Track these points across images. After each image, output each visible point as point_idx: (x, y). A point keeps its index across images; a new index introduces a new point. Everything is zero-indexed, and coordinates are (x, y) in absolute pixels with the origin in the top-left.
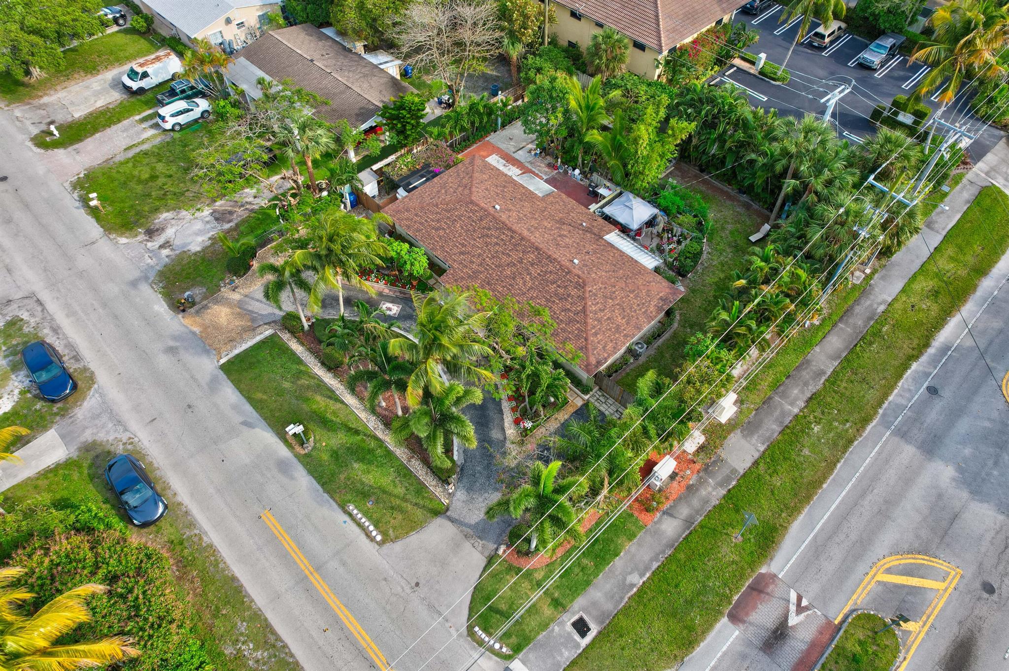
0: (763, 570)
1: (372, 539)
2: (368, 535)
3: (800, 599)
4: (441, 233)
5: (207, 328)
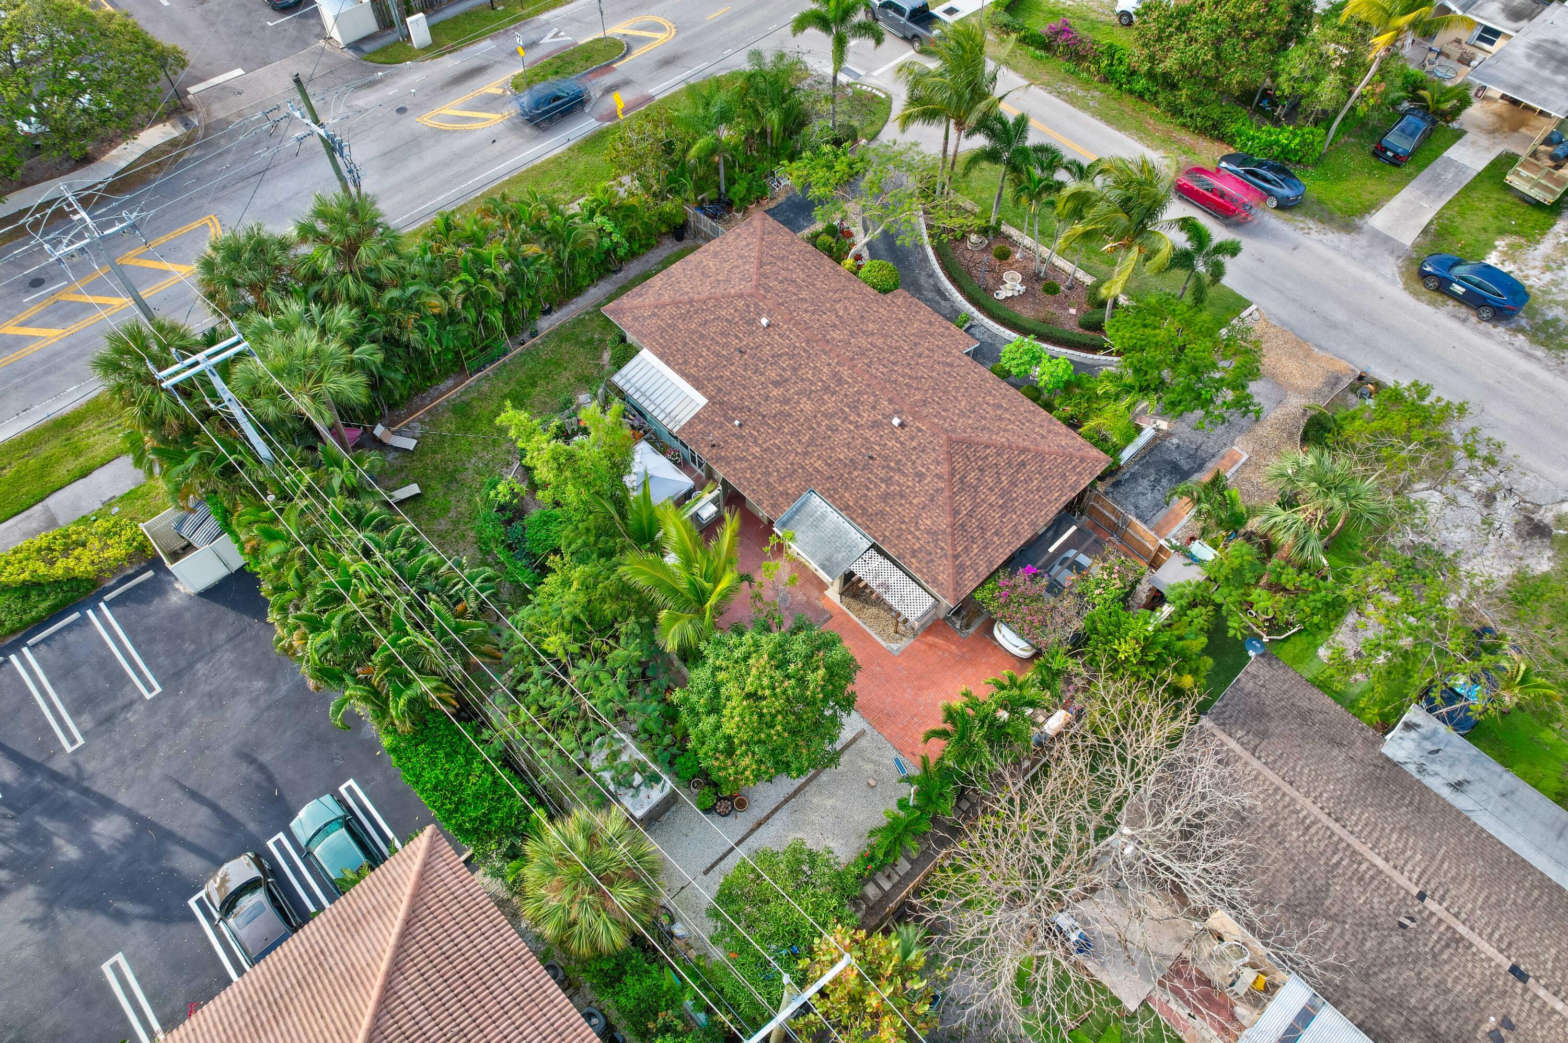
0: (607, 124)
5: (1308, 355)
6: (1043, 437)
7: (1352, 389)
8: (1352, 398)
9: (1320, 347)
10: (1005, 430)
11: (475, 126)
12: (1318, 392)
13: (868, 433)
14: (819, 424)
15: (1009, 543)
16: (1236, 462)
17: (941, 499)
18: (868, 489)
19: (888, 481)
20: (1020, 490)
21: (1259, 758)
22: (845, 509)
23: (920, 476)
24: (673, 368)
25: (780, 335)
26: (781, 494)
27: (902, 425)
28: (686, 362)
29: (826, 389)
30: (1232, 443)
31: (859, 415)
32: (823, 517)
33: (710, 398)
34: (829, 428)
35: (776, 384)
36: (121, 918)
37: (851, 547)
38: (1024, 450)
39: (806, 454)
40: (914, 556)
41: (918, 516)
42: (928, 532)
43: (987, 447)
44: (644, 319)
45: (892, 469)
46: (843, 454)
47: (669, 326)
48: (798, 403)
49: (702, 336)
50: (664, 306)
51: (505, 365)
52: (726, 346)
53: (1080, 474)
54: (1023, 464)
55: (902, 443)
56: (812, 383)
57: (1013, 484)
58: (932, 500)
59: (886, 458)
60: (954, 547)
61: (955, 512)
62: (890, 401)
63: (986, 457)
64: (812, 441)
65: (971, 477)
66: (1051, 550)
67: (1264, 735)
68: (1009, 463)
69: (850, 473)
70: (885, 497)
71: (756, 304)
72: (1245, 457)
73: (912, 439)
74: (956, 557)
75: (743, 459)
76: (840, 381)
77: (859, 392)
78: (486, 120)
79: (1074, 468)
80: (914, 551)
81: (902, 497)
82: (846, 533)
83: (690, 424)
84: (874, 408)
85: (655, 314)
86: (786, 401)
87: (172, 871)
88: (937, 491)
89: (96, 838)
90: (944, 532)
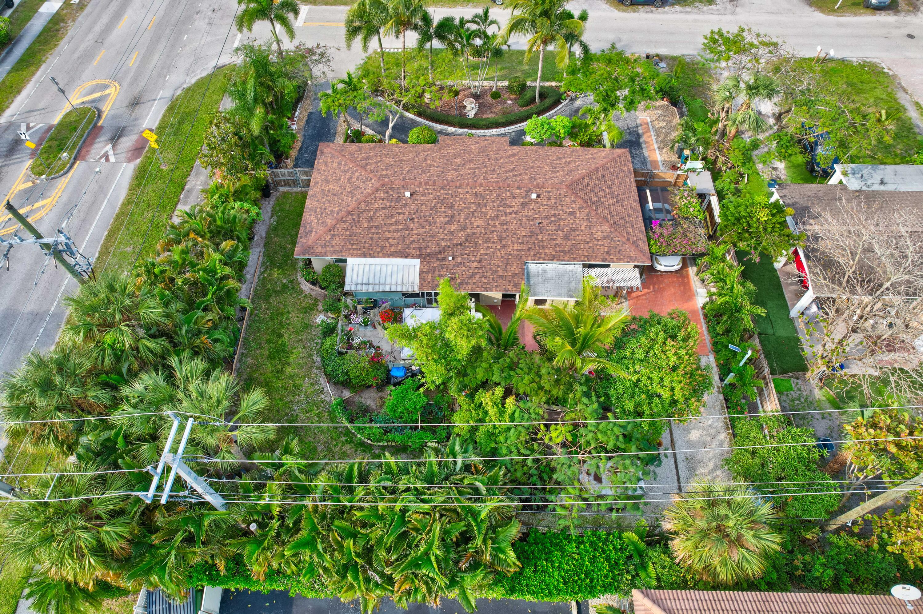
0: (138, 161)
3: (107, 160)
6: (594, 158)
7: (651, 63)
8: (654, 67)
10: (578, 166)
13: (525, 212)
14: (495, 226)
15: (637, 217)
16: (648, 123)
18: (554, 240)
19: (559, 228)
20: (615, 189)
22: (553, 259)
24: (378, 257)
25: (424, 195)
26: (513, 277)
27: (538, 196)
28: (383, 248)
29: (479, 205)
31: (511, 207)
32: (545, 271)
33: (419, 256)
34: (502, 224)
35: (449, 223)
37: (574, 275)
38: (597, 169)
39: (504, 246)
40: (610, 255)
41: (592, 234)
42: (604, 238)
43: (583, 179)
44: (330, 242)
45: (555, 221)
46: (523, 232)
47: (350, 235)
48: (471, 224)
49: (377, 227)
50: (334, 227)
52: (397, 222)
53: (625, 165)
54: (603, 176)
55: (547, 205)
56: (468, 208)
57: (610, 188)
58: (590, 221)
59: (547, 218)
60: (623, 236)
61: (606, 219)
62: (519, 189)
63: (588, 184)
64: (500, 238)
65: (594, 199)
66: (651, 207)
67: (818, 215)
68: (599, 180)
69: (537, 239)
70: (567, 237)
71: (391, 188)
72: (648, 119)
73: (549, 199)
74: (628, 240)
75: (473, 275)
77: (498, 195)
79: (620, 163)
80: (607, 252)
81: (574, 231)
82: (565, 270)
83: (422, 279)
84: (514, 197)
88: (587, 215)
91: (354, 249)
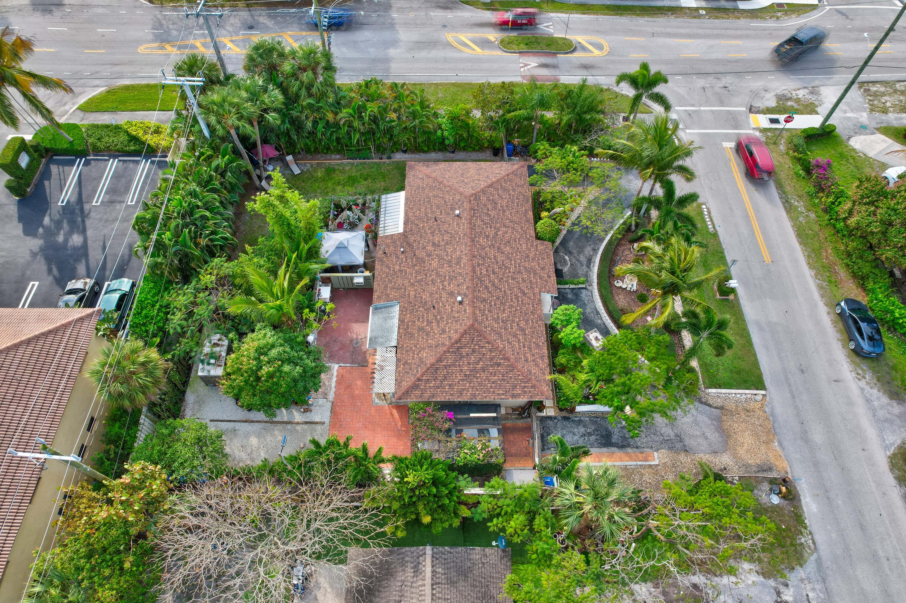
0: (524, 81)
1: (708, 209)
2: (709, 212)
3: (522, 67)
4: (522, 323)
5: (767, 443)
6: (526, 360)
7: (772, 481)
8: (766, 486)
9: (780, 444)
10: (510, 343)
11: (466, 50)
12: (747, 466)
13: (444, 295)
14: (431, 275)
15: (452, 395)
16: (646, 460)
17: (441, 349)
18: (419, 320)
19: (429, 323)
20: (484, 376)
21: (433, 589)
22: (401, 321)
23: (444, 331)
24: (405, 207)
25: (458, 224)
26: (386, 295)
27: (461, 303)
28: (412, 209)
29: (450, 262)
30: (657, 450)
31: (449, 284)
32: (392, 318)
33: (405, 231)
34: (432, 281)
35: (434, 244)
36: (50, 271)
37: (388, 340)
38: (507, 359)
39: (413, 285)
40: (404, 365)
41: (424, 349)
42: (421, 359)
43: (488, 343)
44: (418, 178)
45: (436, 319)
46: (426, 296)
47: (423, 188)
48: (433, 259)
49: (429, 201)
50: (430, 177)
51: (365, 163)
52: (433, 212)
53: (525, 392)
54: (499, 365)
55: (452, 311)
56: (447, 255)
57: (483, 370)
58: (436, 346)
59: (439, 312)
60: (422, 375)
61: (440, 360)
62: (468, 288)
63: (482, 347)
64: (419, 281)
65: (464, 351)
66: (472, 415)
67: (452, 583)
68: (492, 359)
69: (419, 307)
70: (421, 329)
71: (463, 202)
72: (656, 462)
73: (458, 312)
74: (419, 380)
75: (389, 268)
76: (458, 263)
77: (460, 274)
78: (474, 50)
79: (525, 387)
80: (406, 363)
81: (427, 335)
82: (393, 332)
83: (387, 237)
84: (458, 286)
85: (423, 179)
86: (429, 255)
87: (76, 268)
88: (443, 344)
89: (70, 240)
90: (426, 364)
91: (411, 193)
